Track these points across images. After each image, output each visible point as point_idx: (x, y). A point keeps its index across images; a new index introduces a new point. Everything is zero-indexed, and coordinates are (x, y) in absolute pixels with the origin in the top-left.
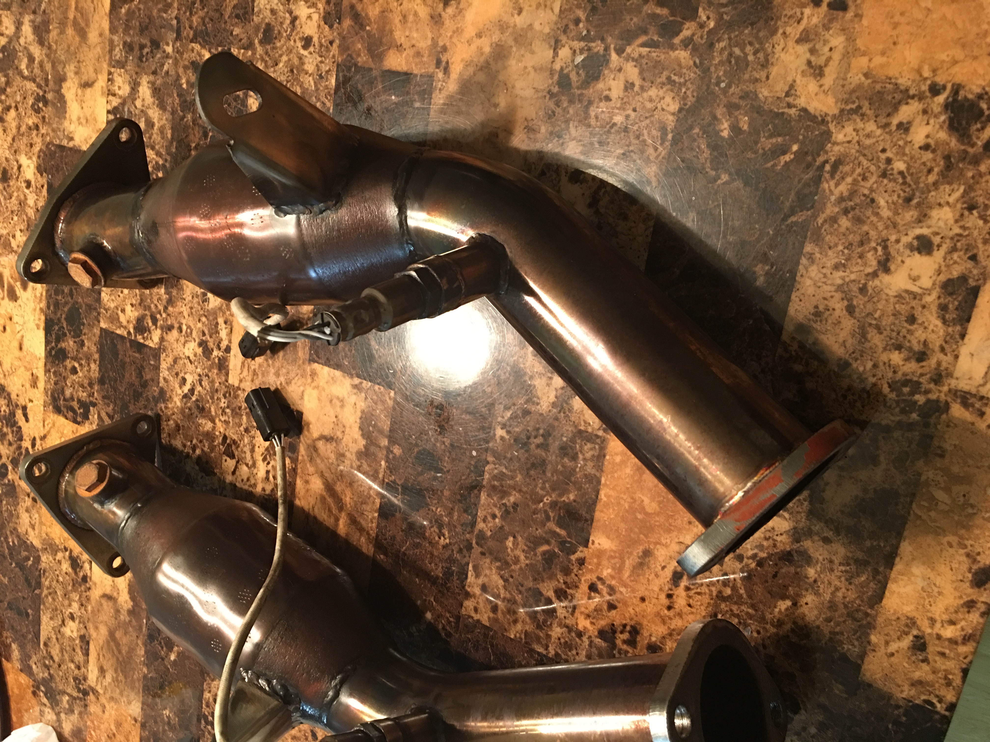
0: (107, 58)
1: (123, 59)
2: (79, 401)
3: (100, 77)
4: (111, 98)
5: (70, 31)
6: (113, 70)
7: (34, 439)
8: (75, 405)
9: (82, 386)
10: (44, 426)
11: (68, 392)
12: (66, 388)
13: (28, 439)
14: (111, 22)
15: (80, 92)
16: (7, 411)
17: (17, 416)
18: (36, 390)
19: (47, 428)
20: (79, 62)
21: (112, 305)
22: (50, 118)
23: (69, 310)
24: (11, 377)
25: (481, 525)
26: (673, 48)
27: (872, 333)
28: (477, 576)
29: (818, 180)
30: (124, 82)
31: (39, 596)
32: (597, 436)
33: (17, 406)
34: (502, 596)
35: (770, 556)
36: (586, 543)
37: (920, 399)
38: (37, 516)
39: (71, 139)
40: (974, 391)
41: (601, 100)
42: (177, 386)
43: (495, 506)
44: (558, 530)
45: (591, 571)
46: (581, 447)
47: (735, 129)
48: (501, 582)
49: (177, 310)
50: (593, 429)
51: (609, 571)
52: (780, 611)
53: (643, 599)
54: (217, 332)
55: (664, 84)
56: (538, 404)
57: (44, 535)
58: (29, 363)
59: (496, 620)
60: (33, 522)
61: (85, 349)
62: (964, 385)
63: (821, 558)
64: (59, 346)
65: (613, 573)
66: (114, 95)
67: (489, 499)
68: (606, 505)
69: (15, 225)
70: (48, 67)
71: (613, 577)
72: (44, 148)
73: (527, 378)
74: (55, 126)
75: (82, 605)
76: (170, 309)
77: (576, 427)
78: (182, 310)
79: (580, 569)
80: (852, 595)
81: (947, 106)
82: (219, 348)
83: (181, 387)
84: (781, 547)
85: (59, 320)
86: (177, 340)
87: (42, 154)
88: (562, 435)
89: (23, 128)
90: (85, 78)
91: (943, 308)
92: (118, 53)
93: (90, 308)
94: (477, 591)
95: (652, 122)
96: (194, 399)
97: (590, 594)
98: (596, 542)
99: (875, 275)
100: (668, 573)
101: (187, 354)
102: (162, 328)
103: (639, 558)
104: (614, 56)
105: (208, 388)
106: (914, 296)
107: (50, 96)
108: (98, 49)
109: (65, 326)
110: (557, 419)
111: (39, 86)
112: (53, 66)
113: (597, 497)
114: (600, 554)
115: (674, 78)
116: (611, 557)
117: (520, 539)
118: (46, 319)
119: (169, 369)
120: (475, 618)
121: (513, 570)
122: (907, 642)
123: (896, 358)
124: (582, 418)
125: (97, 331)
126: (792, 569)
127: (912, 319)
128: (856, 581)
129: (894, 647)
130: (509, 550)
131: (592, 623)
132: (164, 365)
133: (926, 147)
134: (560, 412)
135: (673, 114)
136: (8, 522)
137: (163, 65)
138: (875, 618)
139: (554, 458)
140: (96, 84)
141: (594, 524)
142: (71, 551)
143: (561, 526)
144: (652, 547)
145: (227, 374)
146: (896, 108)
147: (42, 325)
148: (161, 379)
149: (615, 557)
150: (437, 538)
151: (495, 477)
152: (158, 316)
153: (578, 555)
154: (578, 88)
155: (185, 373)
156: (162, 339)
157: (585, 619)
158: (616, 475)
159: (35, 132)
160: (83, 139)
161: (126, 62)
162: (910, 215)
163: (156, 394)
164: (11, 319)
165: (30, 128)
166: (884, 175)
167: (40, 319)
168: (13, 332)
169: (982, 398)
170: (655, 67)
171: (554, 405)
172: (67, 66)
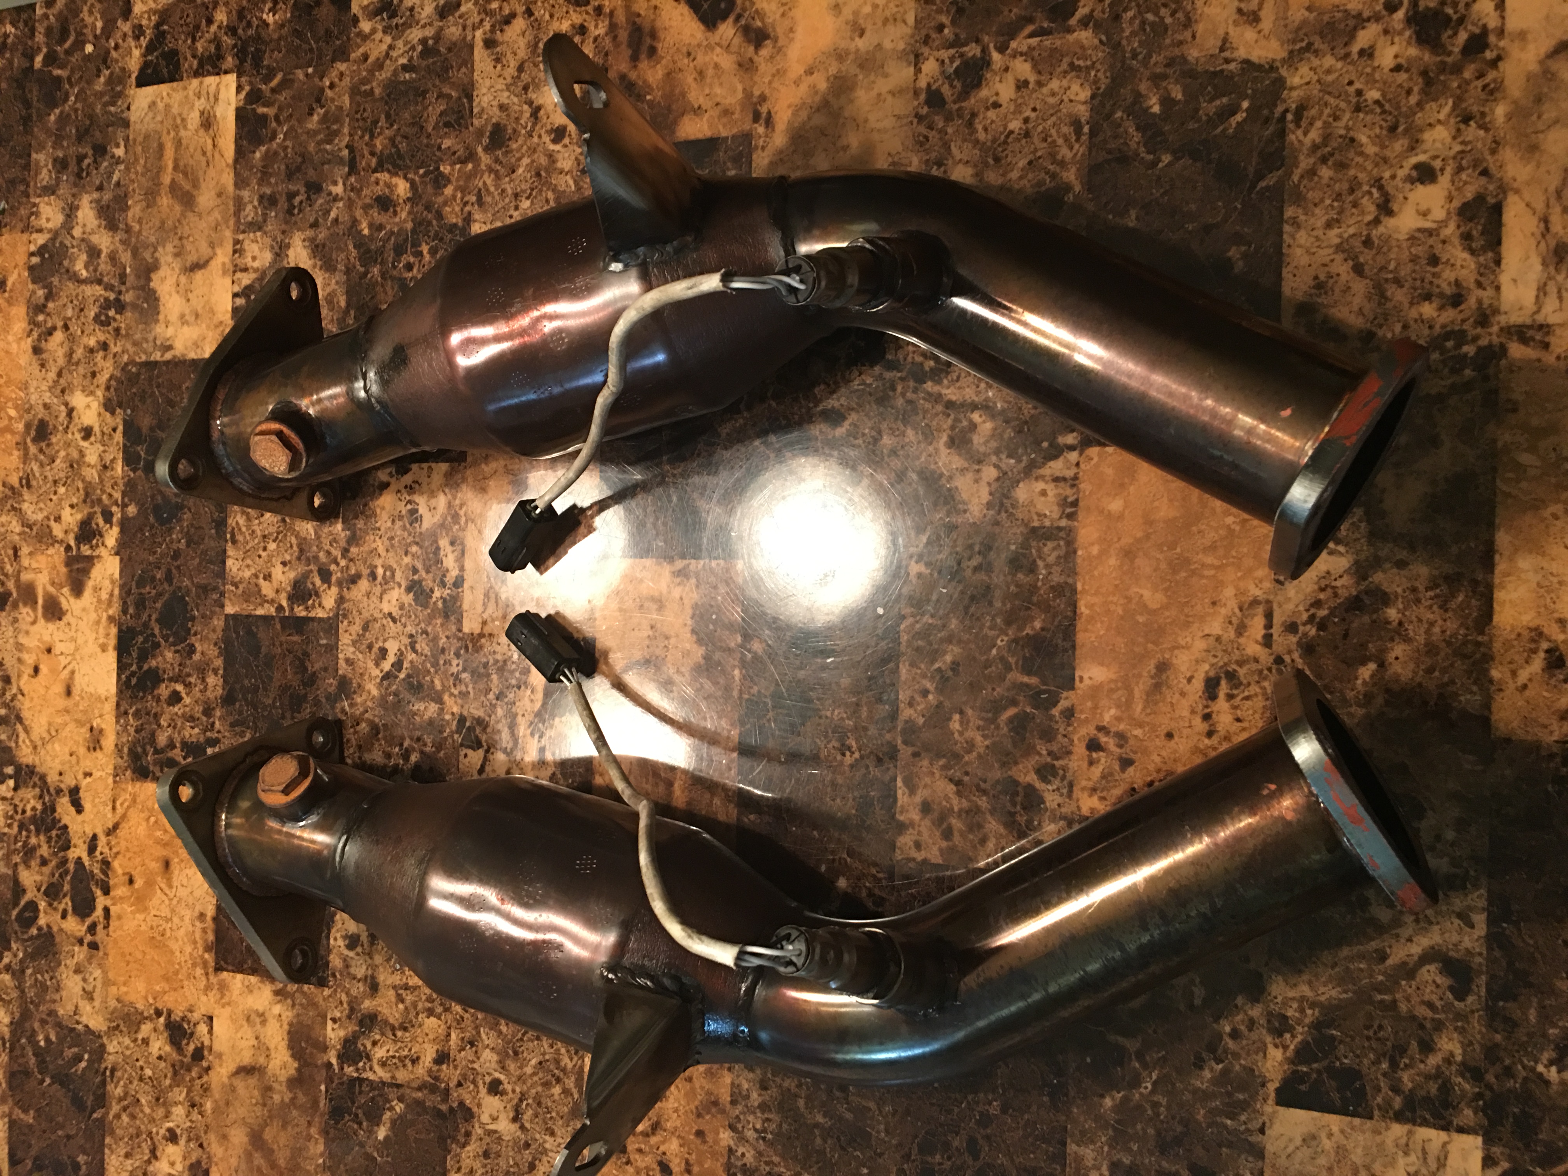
0: (232, 222)
1: (260, 219)
2: (185, 745)
3: (219, 251)
4: (239, 275)
5: (165, 200)
6: (241, 237)
7: (95, 837)
8: (177, 754)
9: (192, 719)
10: (114, 808)
11: (162, 739)
12: (158, 732)
13: (80, 842)
14: (237, 174)
15: (183, 279)
16: (39, 807)
17: (59, 810)
18: (98, 754)
19: (120, 810)
20: (181, 239)
21: (247, 574)
22: (128, 328)
23: (165, 605)
24: (49, 747)
25: (906, 713)
26: (1070, 30)
27: (1392, 290)
28: (912, 791)
29: (1282, 133)
30: (261, 250)
31: (101, 1121)
32: (1060, 529)
33: (59, 791)
34: (956, 809)
35: (1333, 612)
36: (1070, 684)
37: (1469, 349)
38: (98, 973)
39: (170, 348)
40: (1528, 321)
41: (987, 109)
42: (371, 664)
43: (924, 676)
44: (1026, 679)
45: (1087, 720)
46: (1039, 550)
47: (1167, 101)
48: (952, 788)
49: (365, 548)
50: (1052, 521)
51: (1113, 712)
52: (1365, 682)
53: (1170, 736)
54: (439, 561)
55: (1065, 72)
56: (965, 511)
57: (113, 1003)
58: (85, 712)
59: (952, 850)
60: (89, 988)
61: (197, 657)
62: (1515, 319)
63: (1399, 590)
64: (146, 667)
65: (1119, 713)
66: (245, 270)
67: (915, 670)
68: (1091, 619)
69: (61, 500)
70: (126, 257)
71: (1119, 719)
72: (118, 373)
73: (944, 481)
74: (138, 336)
75: (193, 1106)
76: (354, 550)
77: (1026, 525)
78: (374, 545)
79: (1069, 725)
80: (1452, 625)
81: (1409, 20)
82: (443, 584)
83: (377, 665)
84: (1343, 593)
85: (146, 625)
86: (368, 595)
87: (113, 383)
88: (1009, 543)
89: (79, 353)
90: (192, 258)
91: (1467, 237)
92: (250, 213)
93: (205, 590)
94: (915, 815)
95: (1060, 118)
96: (402, 676)
97: (1090, 756)
98: (1086, 677)
99: (1377, 221)
100: (1198, 684)
101: (386, 611)
102: (340, 584)
103: (1152, 677)
104: (996, 56)
105: (427, 651)
106: (1430, 232)
107: (128, 297)
108: (217, 215)
109: (157, 631)
110: (997, 523)
111: (109, 287)
112: (135, 253)
113: (1075, 612)
114: (1096, 690)
115: (1077, 63)
116: (1112, 691)
117: (970, 712)
118: (120, 631)
119: (354, 643)
120: (919, 859)
121: (967, 763)
122: (1538, 663)
123: (1428, 310)
124: (1033, 510)
125: (218, 623)
126: (1366, 619)
127: (1434, 260)
128: (1453, 605)
129: (1523, 676)
130: (956, 735)
131: (1102, 799)
132: (345, 639)
133: (1397, 68)
134: (999, 513)
135: (1085, 103)
136: (37, 1006)
137: (328, 212)
138: (1489, 645)
139: (1002, 578)
140: (213, 263)
141: (1078, 652)
142: (170, 1013)
143: (1029, 673)
144: (1167, 656)
145: (460, 621)
146: (1352, 36)
147: (112, 642)
148: (342, 663)
149: (1118, 689)
150: (839, 757)
151: (918, 635)
152: (333, 567)
153: (1063, 704)
154: (955, 102)
155: (385, 641)
156: (341, 600)
157: (1090, 796)
158: (1096, 573)
159: (101, 354)
160: (189, 344)
161: (265, 221)
162: (1399, 145)
163: (331, 690)
164: (49, 651)
165: (92, 351)
166: (1358, 109)
167: (108, 635)
168: (53, 671)
169: (1541, 327)
170: (1051, 56)
171: (989, 505)
172: (160, 249)
